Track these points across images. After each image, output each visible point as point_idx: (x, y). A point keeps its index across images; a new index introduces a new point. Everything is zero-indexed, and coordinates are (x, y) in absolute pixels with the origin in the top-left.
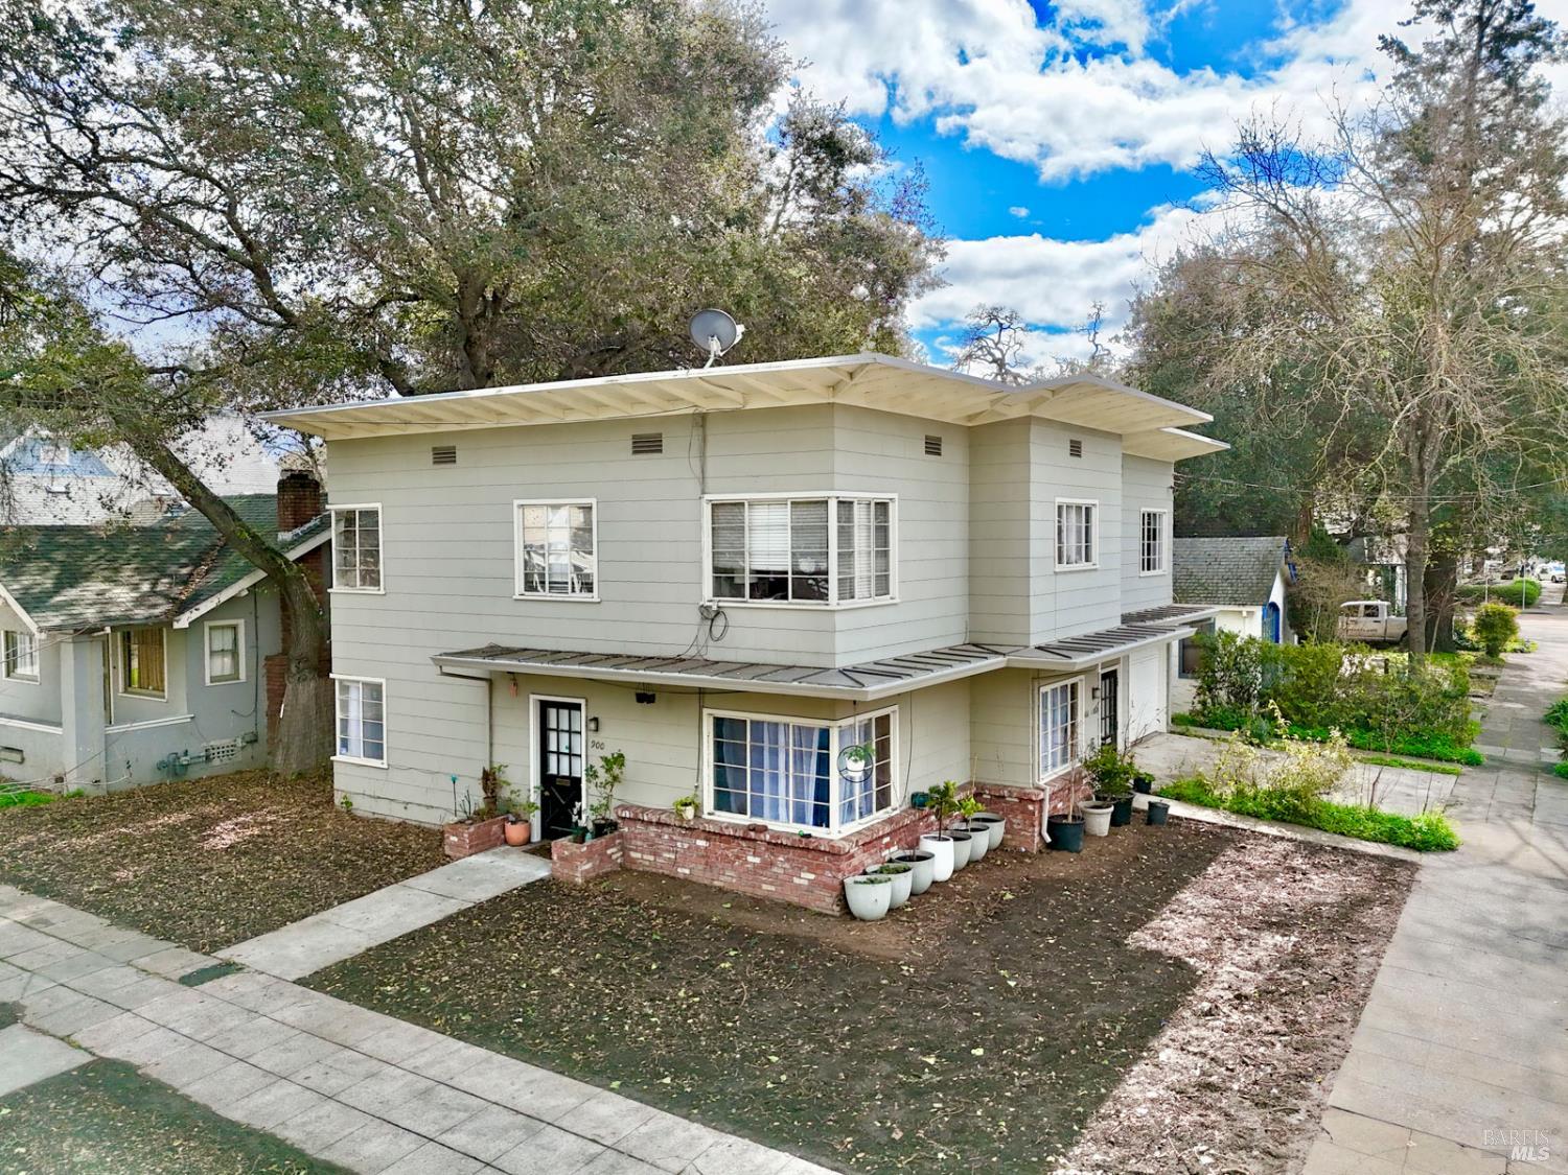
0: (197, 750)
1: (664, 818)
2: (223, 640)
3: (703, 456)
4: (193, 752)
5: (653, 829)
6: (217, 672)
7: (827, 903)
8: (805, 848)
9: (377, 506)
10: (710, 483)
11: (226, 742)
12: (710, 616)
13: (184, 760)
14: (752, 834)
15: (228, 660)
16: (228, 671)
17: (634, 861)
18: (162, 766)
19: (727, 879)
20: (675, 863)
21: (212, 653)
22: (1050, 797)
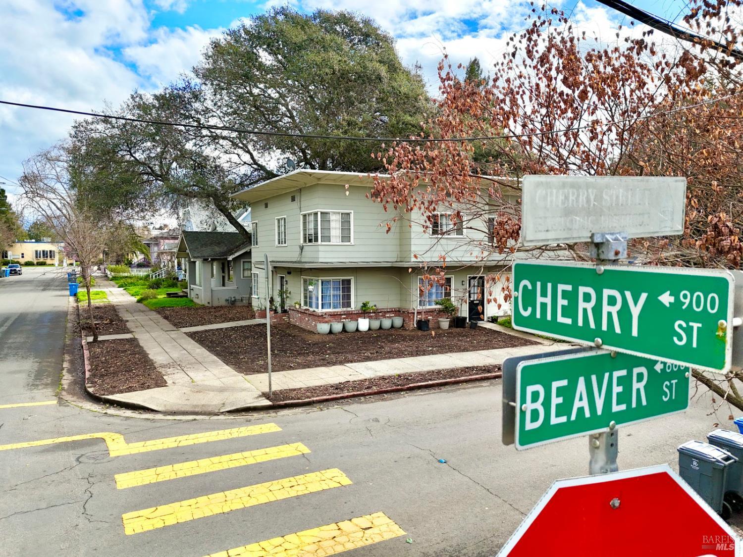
0: (238, 297)
1: (295, 308)
2: (247, 266)
3: (300, 201)
5: (293, 312)
6: (245, 275)
7: (315, 331)
8: (314, 314)
9: (257, 222)
10: (302, 209)
11: (247, 296)
12: (302, 248)
13: (233, 299)
14: (307, 311)
15: (249, 272)
16: (249, 275)
17: (291, 321)
18: (227, 300)
19: (303, 325)
20: (296, 321)
21: (244, 269)
22: (417, 313)
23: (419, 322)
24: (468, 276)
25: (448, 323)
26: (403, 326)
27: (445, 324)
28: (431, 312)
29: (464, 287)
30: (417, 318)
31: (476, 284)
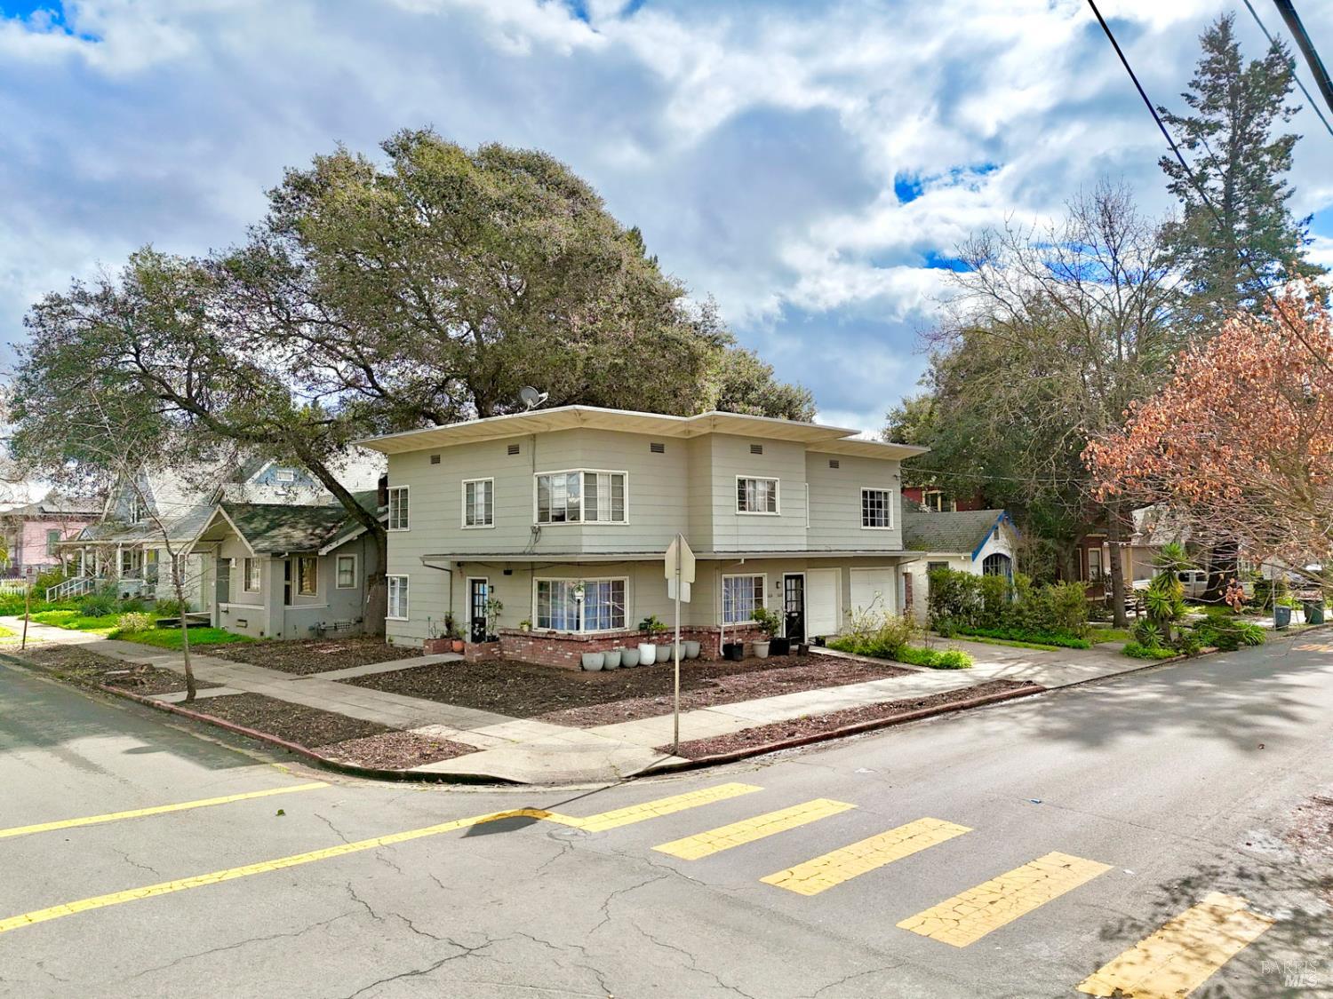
0: (330, 623)
1: (516, 632)
2: (346, 565)
3: (534, 454)
4: (328, 624)
5: (513, 638)
6: (342, 582)
7: (576, 666)
8: (569, 640)
9: (408, 486)
10: (537, 467)
11: (345, 620)
12: (536, 531)
13: (323, 627)
14: (549, 636)
15: (348, 577)
16: (348, 582)
17: (505, 656)
18: (312, 629)
19: (540, 660)
20: (520, 654)
21: (340, 571)
22: (725, 633)
23: (728, 648)
24: (784, 574)
25: (767, 648)
26: (699, 656)
27: (763, 649)
28: (741, 630)
29: (779, 591)
30: (724, 640)
31: (793, 587)
